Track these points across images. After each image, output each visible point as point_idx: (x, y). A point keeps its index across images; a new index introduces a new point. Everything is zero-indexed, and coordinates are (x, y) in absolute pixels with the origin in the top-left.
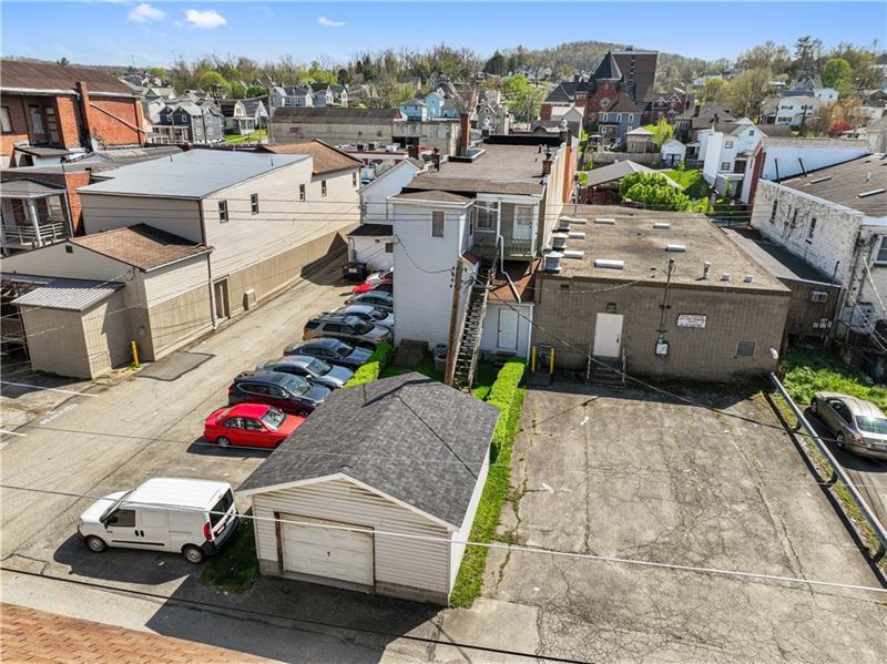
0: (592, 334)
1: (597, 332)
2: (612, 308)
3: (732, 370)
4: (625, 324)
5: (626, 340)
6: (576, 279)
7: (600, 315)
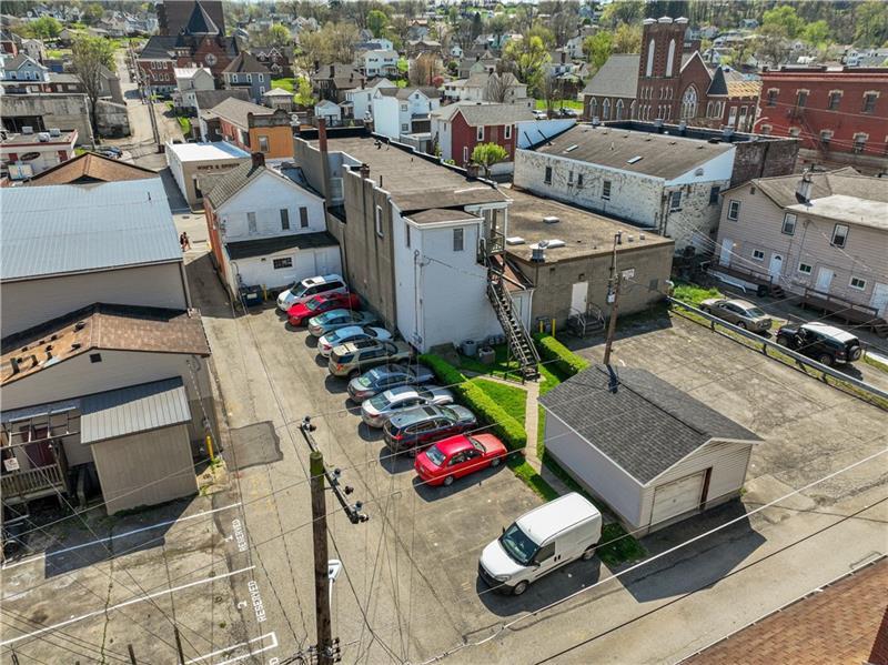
0: (570, 300)
1: (573, 297)
2: (581, 278)
3: (646, 301)
4: (589, 287)
5: (590, 301)
6: (560, 261)
7: (574, 285)
